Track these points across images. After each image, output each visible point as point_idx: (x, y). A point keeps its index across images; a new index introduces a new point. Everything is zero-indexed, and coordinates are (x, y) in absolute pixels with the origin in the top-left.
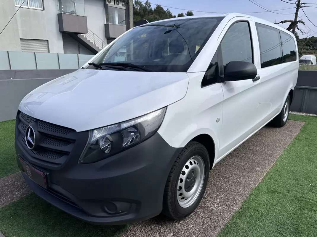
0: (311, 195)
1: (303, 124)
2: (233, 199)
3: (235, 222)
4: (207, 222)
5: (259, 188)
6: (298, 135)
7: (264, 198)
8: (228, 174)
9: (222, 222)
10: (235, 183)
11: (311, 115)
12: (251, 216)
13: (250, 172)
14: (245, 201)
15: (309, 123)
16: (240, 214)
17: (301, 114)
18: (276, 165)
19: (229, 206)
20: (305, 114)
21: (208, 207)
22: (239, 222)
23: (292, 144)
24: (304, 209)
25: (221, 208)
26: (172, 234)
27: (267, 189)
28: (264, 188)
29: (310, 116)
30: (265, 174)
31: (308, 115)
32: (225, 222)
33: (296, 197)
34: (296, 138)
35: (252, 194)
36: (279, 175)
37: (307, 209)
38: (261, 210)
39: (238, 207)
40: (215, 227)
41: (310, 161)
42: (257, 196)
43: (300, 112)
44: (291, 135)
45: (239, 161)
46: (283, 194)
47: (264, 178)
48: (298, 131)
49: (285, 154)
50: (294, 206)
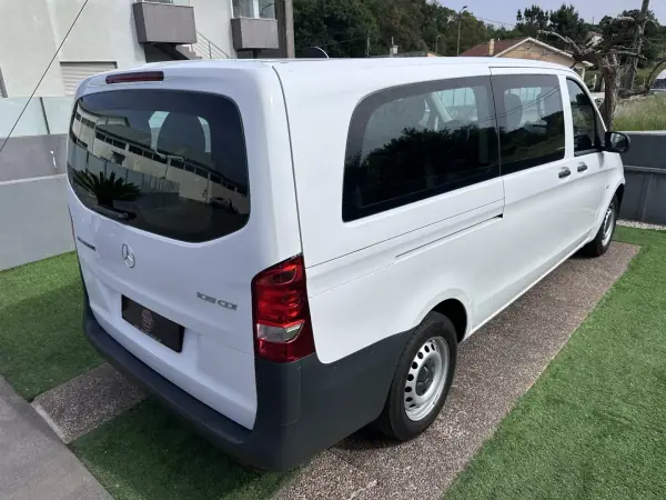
1: (635, 250)
2: (483, 417)
3: (483, 461)
6: (621, 278)
7: (538, 414)
8: (477, 368)
9: (460, 461)
10: (488, 384)
11: (657, 227)
12: (512, 449)
13: (517, 362)
14: (504, 421)
15: (649, 249)
16: (493, 445)
17: (637, 225)
18: (569, 346)
20: (645, 226)
21: (438, 432)
22: (489, 460)
23: (607, 300)
24: (605, 436)
26: (375, 482)
29: (654, 230)
30: (545, 367)
31: (652, 227)
32: (465, 460)
33: (595, 413)
34: (617, 286)
35: (518, 408)
36: (572, 368)
38: (531, 437)
39: (489, 434)
40: (448, 468)
41: (635, 336)
42: (528, 409)
43: (636, 220)
44: (608, 278)
45: (500, 339)
47: (543, 375)
48: (624, 268)
49: (589, 323)
50: (590, 429)
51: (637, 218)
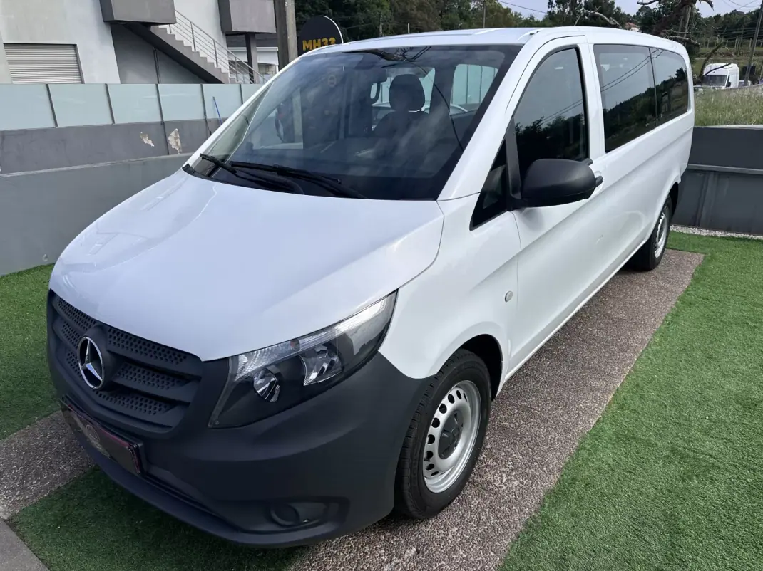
0: (708, 444)
1: (697, 259)
2: (543, 463)
3: (546, 517)
4: (488, 519)
5: (596, 433)
6: (686, 292)
7: (607, 454)
8: (530, 401)
9: (519, 518)
10: (545, 420)
11: (719, 234)
12: (580, 499)
13: (577, 392)
14: (567, 465)
15: (713, 258)
16: (557, 495)
17: (696, 231)
18: (636, 370)
19: (532, 478)
20: (705, 233)
21: (489, 483)
22: (554, 514)
23: (673, 316)
24: (690, 478)
25: (516, 483)
26: (414, 550)
27: (615, 433)
28: (609, 430)
29: (715, 236)
30: (610, 397)
31: (713, 233)
32: (524, 517)
33: (674, 451)
34: (681, 299)
35: (583, 448)
36: (642, 397)
37: (697, 476)
38: (603, 484)
39: (552, 481)
40: (504, 528)
41: (710, 358)
42: (595, 449)
43: (694, 225)
44: (671, 292)
45: (555, 364)
46: (649, 444)
47: (609, 405)
48: (688, 281)
49: (655, 344)
50: (671, 470)
51: (695, 223)
